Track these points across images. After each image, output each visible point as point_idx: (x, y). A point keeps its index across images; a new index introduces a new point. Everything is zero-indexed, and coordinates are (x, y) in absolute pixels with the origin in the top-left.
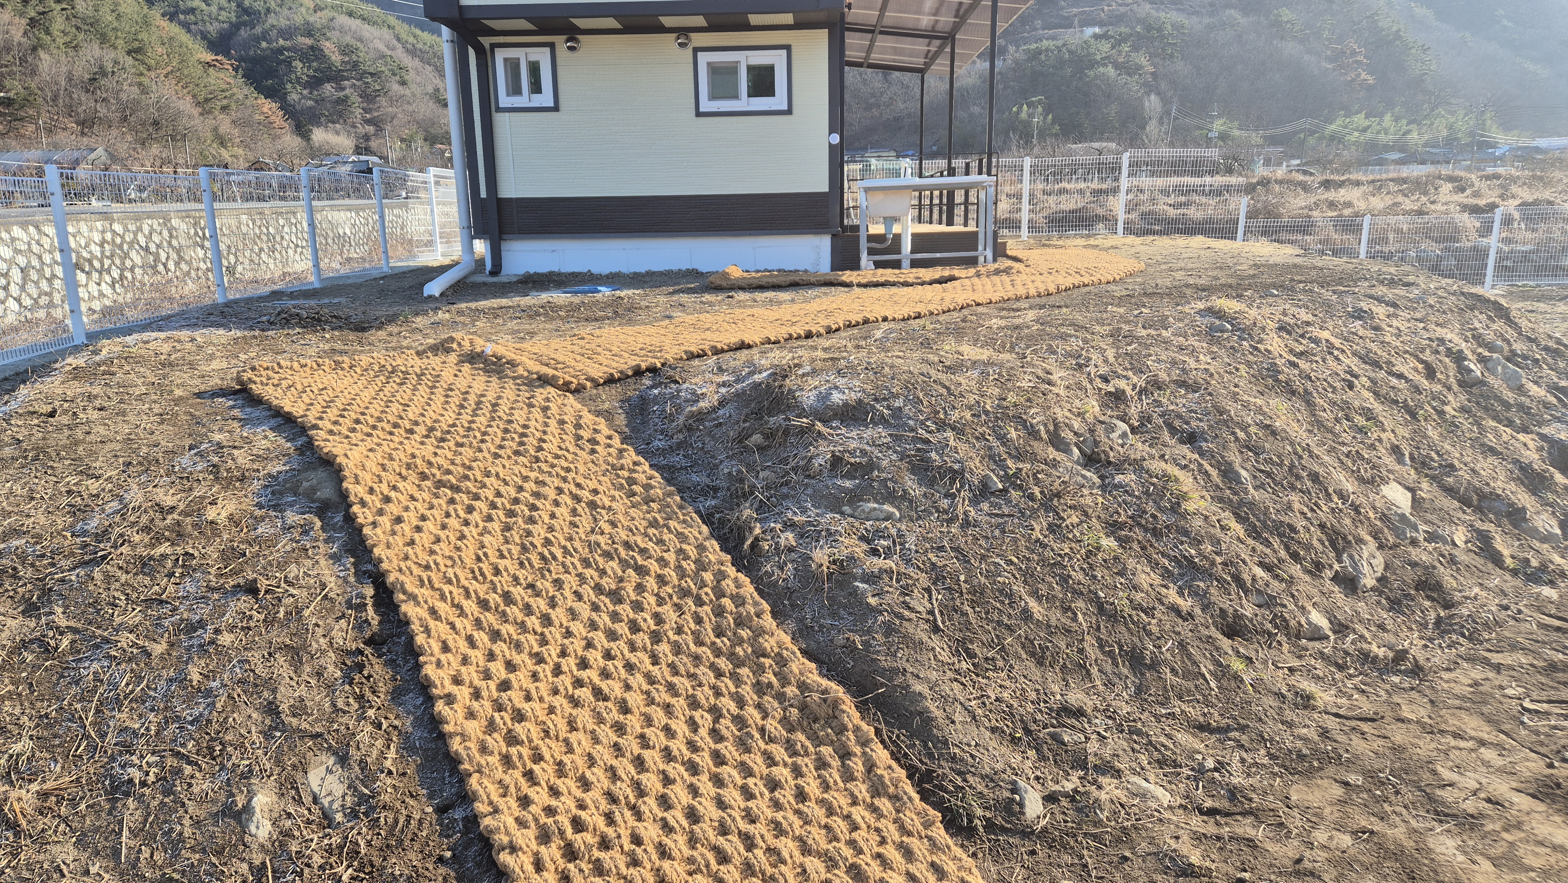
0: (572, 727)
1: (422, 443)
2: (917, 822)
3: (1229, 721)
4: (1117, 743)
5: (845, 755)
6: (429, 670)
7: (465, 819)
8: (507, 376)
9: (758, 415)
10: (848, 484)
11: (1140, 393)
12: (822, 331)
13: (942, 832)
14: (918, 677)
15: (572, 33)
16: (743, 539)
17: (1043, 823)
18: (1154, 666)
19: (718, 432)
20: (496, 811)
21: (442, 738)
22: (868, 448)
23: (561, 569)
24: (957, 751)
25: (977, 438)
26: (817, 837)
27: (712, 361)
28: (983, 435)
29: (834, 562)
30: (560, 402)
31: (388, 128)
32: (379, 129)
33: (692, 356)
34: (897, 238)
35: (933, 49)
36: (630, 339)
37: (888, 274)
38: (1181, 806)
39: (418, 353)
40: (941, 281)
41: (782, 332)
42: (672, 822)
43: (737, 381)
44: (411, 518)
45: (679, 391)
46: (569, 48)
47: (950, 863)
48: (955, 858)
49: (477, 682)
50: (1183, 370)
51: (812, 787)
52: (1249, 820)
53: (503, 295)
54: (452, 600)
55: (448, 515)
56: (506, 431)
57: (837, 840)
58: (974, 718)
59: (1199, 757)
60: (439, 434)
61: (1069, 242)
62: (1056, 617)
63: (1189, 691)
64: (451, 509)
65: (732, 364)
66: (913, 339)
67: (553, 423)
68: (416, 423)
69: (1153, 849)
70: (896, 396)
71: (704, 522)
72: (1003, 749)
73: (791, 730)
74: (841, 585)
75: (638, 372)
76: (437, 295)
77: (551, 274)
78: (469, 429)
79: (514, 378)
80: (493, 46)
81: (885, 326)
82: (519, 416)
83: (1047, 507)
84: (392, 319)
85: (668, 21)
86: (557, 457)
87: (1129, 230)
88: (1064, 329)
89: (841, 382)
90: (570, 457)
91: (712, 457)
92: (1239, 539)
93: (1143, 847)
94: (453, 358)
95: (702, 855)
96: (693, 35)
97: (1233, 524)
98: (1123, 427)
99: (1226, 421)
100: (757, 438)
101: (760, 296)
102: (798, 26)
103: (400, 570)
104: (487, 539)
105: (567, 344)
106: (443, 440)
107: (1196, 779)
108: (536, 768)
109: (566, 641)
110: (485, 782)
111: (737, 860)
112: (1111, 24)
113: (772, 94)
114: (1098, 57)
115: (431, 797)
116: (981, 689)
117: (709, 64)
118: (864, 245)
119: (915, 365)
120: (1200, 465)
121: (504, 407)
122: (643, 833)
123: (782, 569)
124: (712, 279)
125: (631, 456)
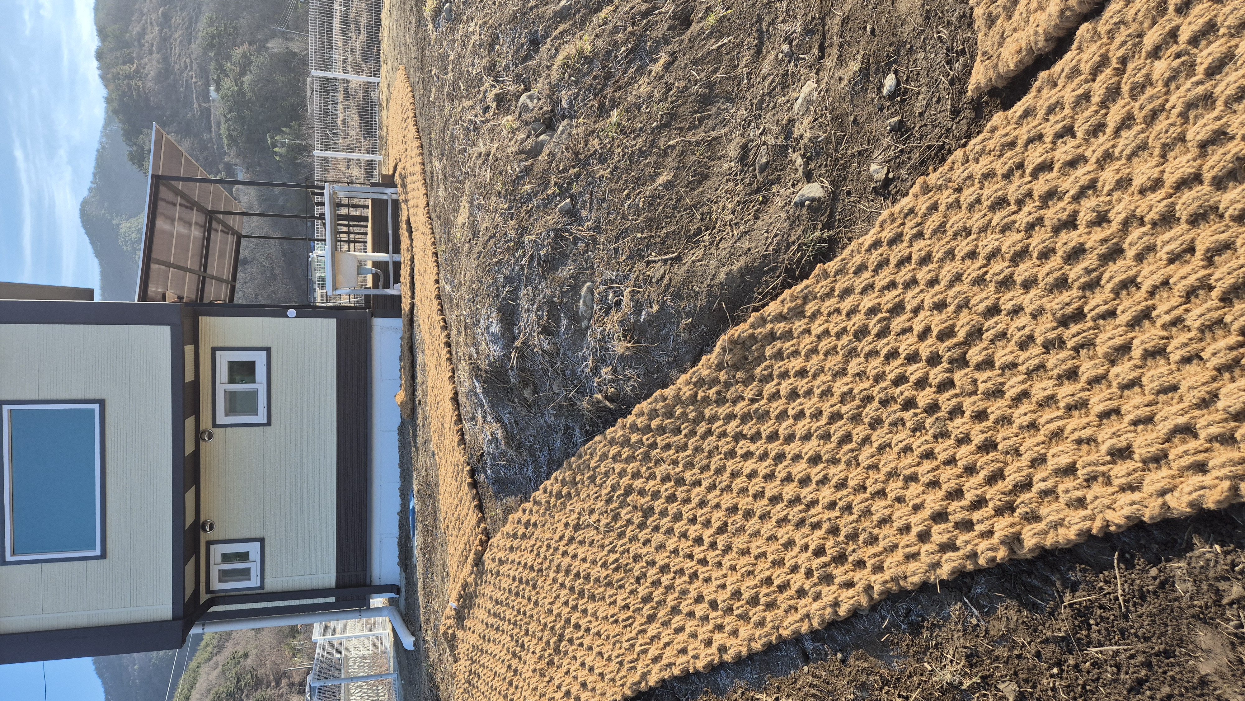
0: (745, 552)
1: (525, 663)
2: (824, 283)
3: (754, 29)
4: (768, 120)
5: (772, 337)
6: (700, 665)
7: (814, 640)
8: (475, 591)
9: (508, 391)
10: (564, 322)
11: (498, 82)
12: (445, 334)
13: (831, 264)
14: (714, 275)
15: (199, 526)
16: (606, 408)
17: (827, 184)
18: (710, 86)
19: (522, 424)
20: (807, 616)
21: (752, 656)
22: (536, 305)
23: (626, 555)
24: (771, 248)
25: (530, 216)
26: (833, 362)
27: (467, 425)
28: (527, 212)
29: (625, 336)
30: (495, 550)
31: (283, 668)
32: (285, 674)
33: (462, 441)
34: (376, 264)
35: (220, 227)
36: (449, 489)
37: (405, 273)
38: (817, 73)
39: (456, 661)
40: (410, 232)
41: (445, 365)
42: (820, 476)
43: (482, 406)
44: (582, 674)
45: (489, 454)
46: (211, 529)
47: (855, 259)
48: (852, 255)
49: (710, 627)
50: (480, 45)
51: (796, 364)
52: (828, 20)
53: (415, 585)
54: (646, 644)
55: (581, 645)
56: (517, 594)
57: (835, 347)
58: (746, 233)
59: (780, 55)
60: (518, 649)
61: (384, 123)
62: (671, 162)
63: (731, 60)
64: (576, 642)
65: (468, 408)
66: (452, 261)
67: (512, 556)
68: (509, 667)
69: (848, 98)
70: (495, 280)
71: (592, 439)
72: (771, 211)
73: (752, 378)
74: (642, 332)
75: (474, 485)
76: (413, 639)
77: (400, 544)
78: (515, 624)
79: (476, 585)
80: (208, 591)
81: (442, 282)
82: (505, 583)
83: (585, 164)
84: (431, 678)
85: (189, 448)
86: (538, 554)
87: (375, 73)
88: (447, 138)
89: (483, 324)
90: (539, 544)
91: (542, 429)
92: (614, 11)
93: (846, 106)
94: (460, 634)
95: (844, 455)
96: (202, 428)
97: (603, 14)
98: (524, 98)
99: (522, 14)
100: (527, 393)
101: (419, 379)
102: (196, 342)
103: (622, 685)
104: (601, 614)
105: (452, 539)
106: (523, 646)
107: (798, 59)
108: (777, 582)
109: (681, 554)
110: (786, 624)
111: (849, 427)
112: (207, 77)
113: (253, 363)
114: (236, 88)
115: (796, 667)
116: (725, 225)
117: (226, 415)
118: (380, 292)
119: (472, 263)
120: (555, 38)
121: (498, 595)
122: (827, 500)
123: (629, 379)
124: (405, 417)
125: (538, 495)
